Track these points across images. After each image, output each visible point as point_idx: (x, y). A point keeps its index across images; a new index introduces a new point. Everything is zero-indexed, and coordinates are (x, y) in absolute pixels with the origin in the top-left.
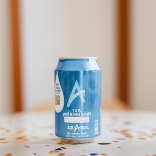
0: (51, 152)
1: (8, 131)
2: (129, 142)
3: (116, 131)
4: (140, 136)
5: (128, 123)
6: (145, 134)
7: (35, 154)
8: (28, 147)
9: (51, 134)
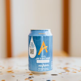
0: (26, 79)
1: (3, 68)
2: (67, 74)
3: (61, 68)
4: (74, 71)
5: (67, 64)
6: (76, 70)
7: (17, 80)
8: (13, 76)
9: (26, 70)
